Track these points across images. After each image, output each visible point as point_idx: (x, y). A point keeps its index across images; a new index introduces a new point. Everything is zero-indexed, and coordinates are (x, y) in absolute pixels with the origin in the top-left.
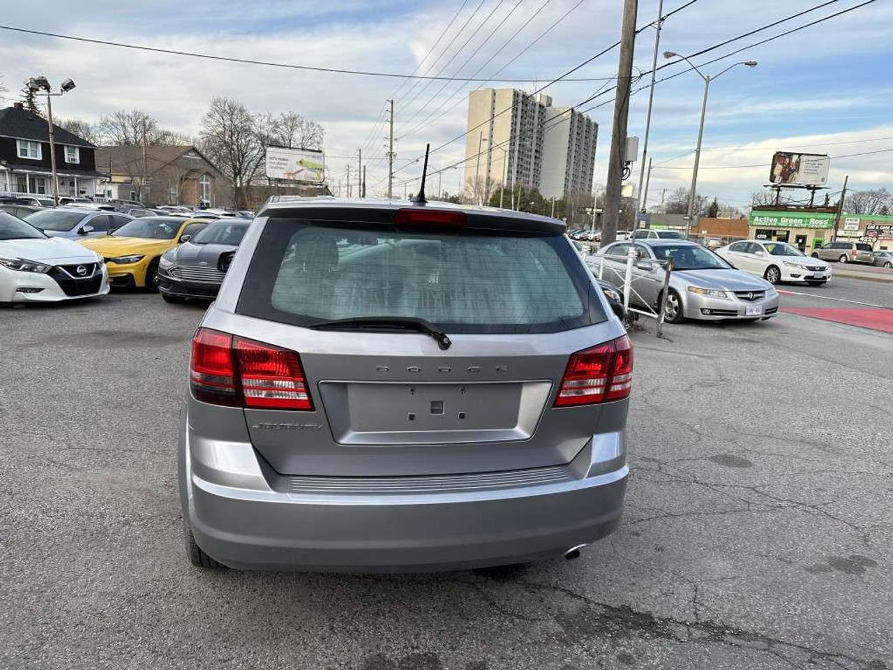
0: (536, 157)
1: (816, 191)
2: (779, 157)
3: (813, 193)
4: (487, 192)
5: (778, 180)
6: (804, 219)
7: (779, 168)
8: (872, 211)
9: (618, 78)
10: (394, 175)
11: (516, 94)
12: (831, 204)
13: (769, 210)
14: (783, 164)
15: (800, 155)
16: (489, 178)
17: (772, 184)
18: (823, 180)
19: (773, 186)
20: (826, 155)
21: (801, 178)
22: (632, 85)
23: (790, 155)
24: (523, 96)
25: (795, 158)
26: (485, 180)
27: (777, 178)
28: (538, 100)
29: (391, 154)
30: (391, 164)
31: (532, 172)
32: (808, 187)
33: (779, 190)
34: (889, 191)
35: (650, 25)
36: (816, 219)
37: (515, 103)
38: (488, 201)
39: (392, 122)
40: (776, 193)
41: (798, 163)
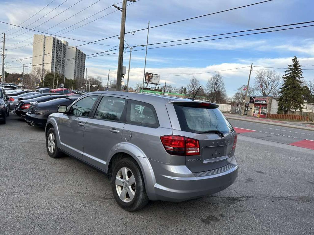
0: (63, 63)
1: (157, 85)
2: (147, 74)
3: (156, 85)
4: (43, 74)
5: (147, 81)
6: (154, 93)
7: (147, 77)
8: (168, 91)
9: (120, 47)
10: (5, 64)
11: (54, 39)
12: (159, 89)
13: (145, 90)
14: (148, 76)
15: (153, 74)
16: (43, 68)
17: (146, 82)
18: (158, 82)
19: (146, 83)
20: (159, 75)
21: (153, 81)
22: (124, 50)
23: (150, 74)
24: (57, 40)
25: (151, 75)
26: (42, 69)
27: (147, 80)
28: (63, 42)
29: (4, 55)
30: (4, 59)
31: (61, 68)
32: (155, 84)
33: (147, 84)
34: (172, 86)
35: (130, 32)
36: (157, 93)
37: (54, 42)
38: (44, 77)
39: (4, 42)
40: (147, 85)
41: (152, 76)
